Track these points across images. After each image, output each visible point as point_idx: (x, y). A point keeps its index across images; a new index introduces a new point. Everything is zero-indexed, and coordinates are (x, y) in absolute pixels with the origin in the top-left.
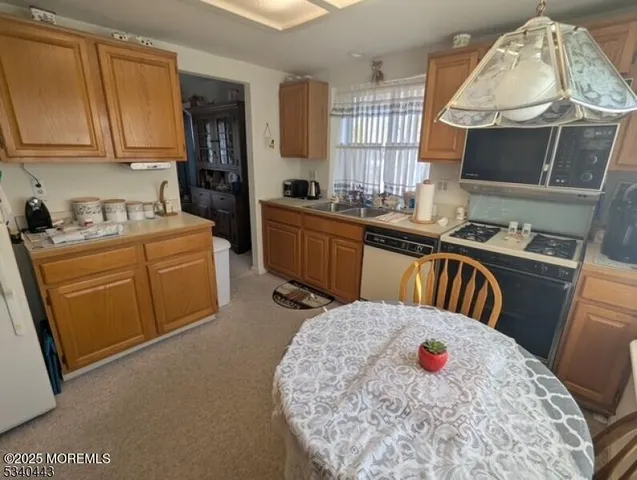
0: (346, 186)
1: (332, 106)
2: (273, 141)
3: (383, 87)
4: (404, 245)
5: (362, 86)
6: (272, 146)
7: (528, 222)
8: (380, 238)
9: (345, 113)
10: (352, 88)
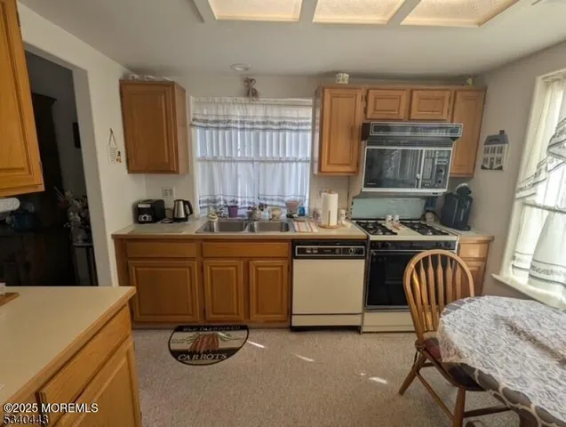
0: (215, 202)
1: (192, 116)
2: (119, 153)
3: (256, 104)
4: (337, 251)
5: (229, 99)
6: (119, 160)
7: (389, 214)
8: (312, 249)
9: (209, 125)
10: (217, 100)
